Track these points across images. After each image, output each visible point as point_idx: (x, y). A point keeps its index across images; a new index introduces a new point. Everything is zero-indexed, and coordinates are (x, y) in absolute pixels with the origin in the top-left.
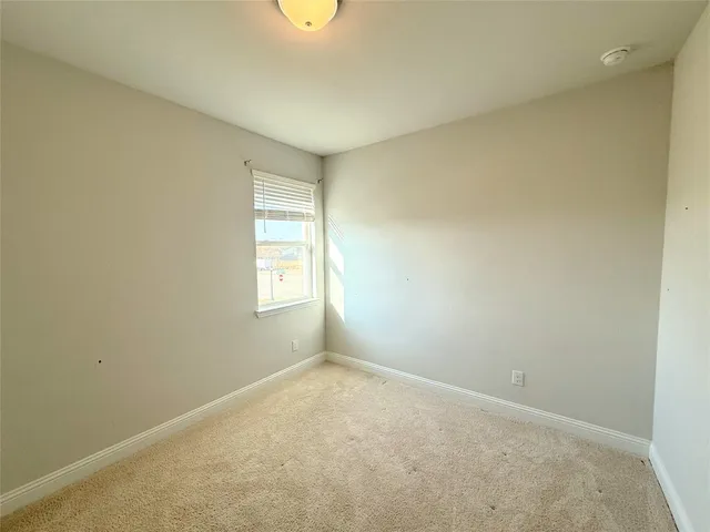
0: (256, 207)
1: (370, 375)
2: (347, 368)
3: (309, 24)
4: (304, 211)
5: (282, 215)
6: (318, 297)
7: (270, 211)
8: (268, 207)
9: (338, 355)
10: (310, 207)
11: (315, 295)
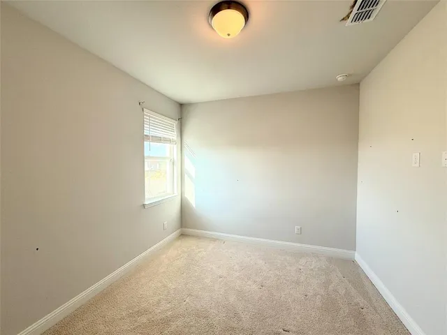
0: (145, 133)
1: (214, 240)
2: (198, 237)
3: (229, 35)
4: (171, 138)
5: (159, 139)
6: (177, 193)
7: (152, 136)
8: (152, 134)
9: (190, 230)
10: (174, 135)
11: (175, 192)
